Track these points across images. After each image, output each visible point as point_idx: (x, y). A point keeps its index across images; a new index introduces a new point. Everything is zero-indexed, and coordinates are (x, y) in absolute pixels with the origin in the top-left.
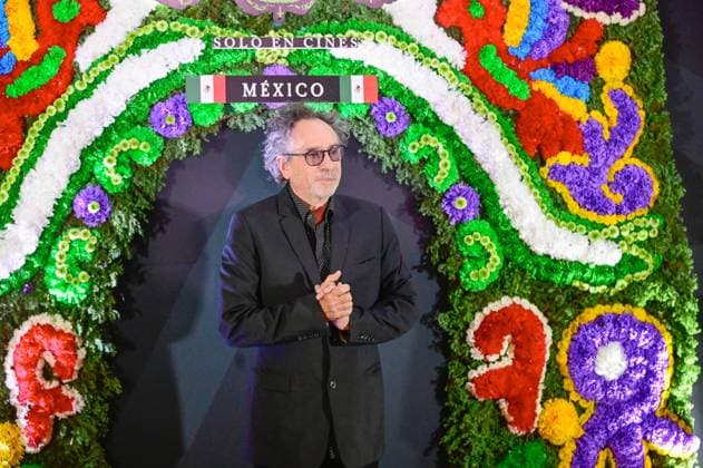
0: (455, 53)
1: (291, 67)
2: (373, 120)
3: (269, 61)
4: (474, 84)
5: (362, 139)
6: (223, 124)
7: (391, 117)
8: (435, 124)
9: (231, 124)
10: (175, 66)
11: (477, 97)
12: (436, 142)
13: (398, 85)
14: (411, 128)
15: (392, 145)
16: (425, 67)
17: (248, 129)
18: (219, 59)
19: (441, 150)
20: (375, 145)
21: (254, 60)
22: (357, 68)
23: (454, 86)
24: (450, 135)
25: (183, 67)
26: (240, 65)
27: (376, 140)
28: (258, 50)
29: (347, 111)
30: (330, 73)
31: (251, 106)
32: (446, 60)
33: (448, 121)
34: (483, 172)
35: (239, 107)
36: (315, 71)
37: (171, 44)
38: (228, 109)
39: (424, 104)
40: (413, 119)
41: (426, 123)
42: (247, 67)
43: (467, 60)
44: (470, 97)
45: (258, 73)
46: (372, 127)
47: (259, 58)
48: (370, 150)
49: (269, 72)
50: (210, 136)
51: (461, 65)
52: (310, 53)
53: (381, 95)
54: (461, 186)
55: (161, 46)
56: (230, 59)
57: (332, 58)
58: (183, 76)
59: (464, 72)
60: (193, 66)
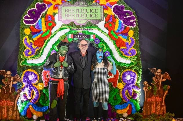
0: (107, 31)
1: (83, 33)
2: (95, 41)
3: (79, 32)
4: (110, 36)
5: (93, 44)
6: (73, 41)
7: (97, 41)
8: (104, 42)
9: (74, 41)
10: (66, 33)
11: (110, 38)
12: (104, 45)
13: (98, 36)
14: (100, 43)
15: (97, 45)
16: (102, 34)
17: (76, 42)
18: (72, 32)
19: (104, 46)
20: (95, 45)
21: (77, 32)
22: (92, 34)
23: (107, 36)
24: (106, 44)
25: (67, 33)
26: (75, 33)
27: (95, 44)
28: (78, 30)
29: (91, 40)
30: (88, 34)
31: (77, 39)
32: (105, 32)
33: (106, 42)
34: (110, 49)
35: (75, 39)
36: (86, 34)
37: (65, 30)
38: (73, 39)
39: (102, 39)
40: (100, 41)
41: (102, 42)
42: (76, 33)
43: (109, 33)
44: (109, 38)
45: (78, 34)
46: (94, 42)
47: (78, 32)
48: (94, 46)
49: (79, 34)
50: (71, 43)
51: (108, 33)
52: (85, 31)
53: (96, 38)
54: (107, 51)
55: (64, 30)
56: (74, 32)
57: (89, 32)
58: (67, 34)
59: (108, 34)
60: (68, 33)
